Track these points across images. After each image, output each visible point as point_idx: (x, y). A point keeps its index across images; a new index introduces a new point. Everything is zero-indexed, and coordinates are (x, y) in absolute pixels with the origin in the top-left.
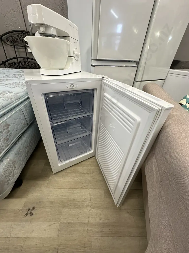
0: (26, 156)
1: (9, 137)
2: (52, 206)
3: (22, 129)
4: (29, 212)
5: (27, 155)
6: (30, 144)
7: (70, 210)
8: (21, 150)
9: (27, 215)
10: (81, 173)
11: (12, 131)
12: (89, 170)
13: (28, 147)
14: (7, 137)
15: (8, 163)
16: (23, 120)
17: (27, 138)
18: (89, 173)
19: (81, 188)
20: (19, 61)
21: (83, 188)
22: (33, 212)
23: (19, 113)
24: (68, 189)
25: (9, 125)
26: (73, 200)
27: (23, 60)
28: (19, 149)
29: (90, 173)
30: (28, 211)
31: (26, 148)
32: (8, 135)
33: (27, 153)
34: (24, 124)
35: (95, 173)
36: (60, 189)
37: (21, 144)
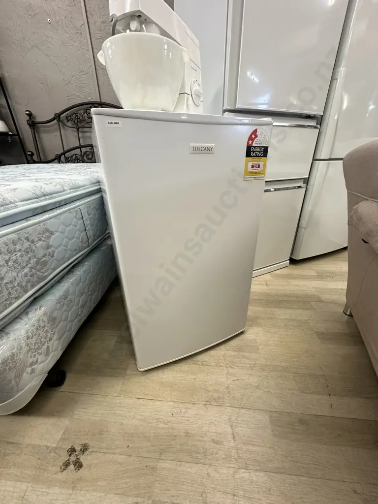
0: (80, 313)
1: (47, 259)
2: (132, 447)
3: (76, 250)
4: (73, 458)
5: (83, 311)
6: (90, 289)
7: (179, 463)
8: (70, 297)
9: (67, 465)
10: (202, 365)
11: (57, 248)
12: (222, 358)
13: (85, 294)
14: (44, 259)
15: (39, 320)
16: (81, 232)
17: (84, 272)
18: (222, 364)
19: (205, 403)
20: (83, 152)
21: (212, 403)
22: (83, 459)
23: (75, 214)
24: (171, 403)
25: (52, 233)
26: (187, 434)
27: (90, 149)
28: (67, 291)
29: (224, 365)
30: (70, 455)
31: (82, 295)
32: (46, 255)
33: (83, 306)
34: (82, 242)
35: (238, 366)
36: (151, 403)
37: (72, 284)
